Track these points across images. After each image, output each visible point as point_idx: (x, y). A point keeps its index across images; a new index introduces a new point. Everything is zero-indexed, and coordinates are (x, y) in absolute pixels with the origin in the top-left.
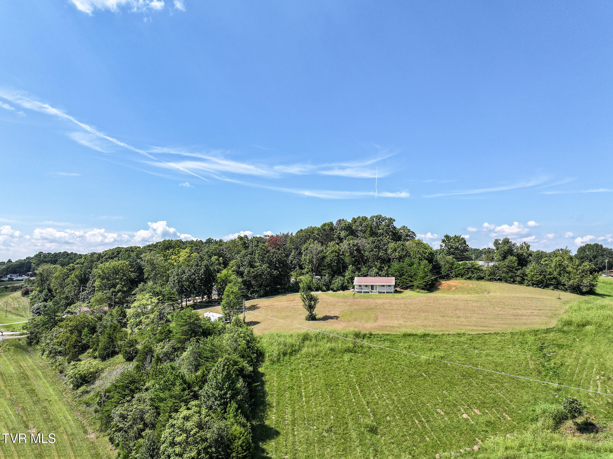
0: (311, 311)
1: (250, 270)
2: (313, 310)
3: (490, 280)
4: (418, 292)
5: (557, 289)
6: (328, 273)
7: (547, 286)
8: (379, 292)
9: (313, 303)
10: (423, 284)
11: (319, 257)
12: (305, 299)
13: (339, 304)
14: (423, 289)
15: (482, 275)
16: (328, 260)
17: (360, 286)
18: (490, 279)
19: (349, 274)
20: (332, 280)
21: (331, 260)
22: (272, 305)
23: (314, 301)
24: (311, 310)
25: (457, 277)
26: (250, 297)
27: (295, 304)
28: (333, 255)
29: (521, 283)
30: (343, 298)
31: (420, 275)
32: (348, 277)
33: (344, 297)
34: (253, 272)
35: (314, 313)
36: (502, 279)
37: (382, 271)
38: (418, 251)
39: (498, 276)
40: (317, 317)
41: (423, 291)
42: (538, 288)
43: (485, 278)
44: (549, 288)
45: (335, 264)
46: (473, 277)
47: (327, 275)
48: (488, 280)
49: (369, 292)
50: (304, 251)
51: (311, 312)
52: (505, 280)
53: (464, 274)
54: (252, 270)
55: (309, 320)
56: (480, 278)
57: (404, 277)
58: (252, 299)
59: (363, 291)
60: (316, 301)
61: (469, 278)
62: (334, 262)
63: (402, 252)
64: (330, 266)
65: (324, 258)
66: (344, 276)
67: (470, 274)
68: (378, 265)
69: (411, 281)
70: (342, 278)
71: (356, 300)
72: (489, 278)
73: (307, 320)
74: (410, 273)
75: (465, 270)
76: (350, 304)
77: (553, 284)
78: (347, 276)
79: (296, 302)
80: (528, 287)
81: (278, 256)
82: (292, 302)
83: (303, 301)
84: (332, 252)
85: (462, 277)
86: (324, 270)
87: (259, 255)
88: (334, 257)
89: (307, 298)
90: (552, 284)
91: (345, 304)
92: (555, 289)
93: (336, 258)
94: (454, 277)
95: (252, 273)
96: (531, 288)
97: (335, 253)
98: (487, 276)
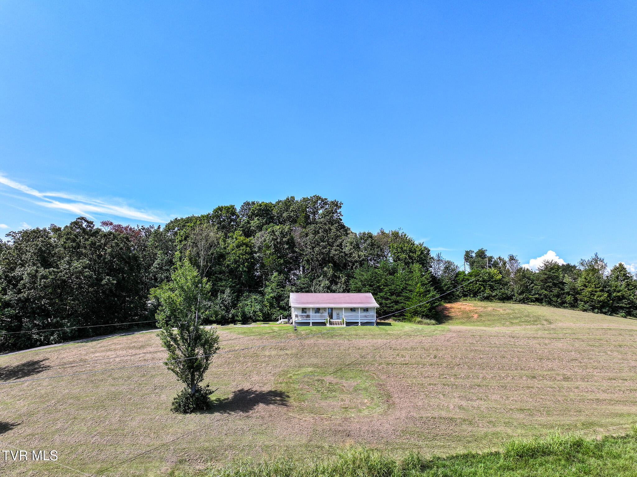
0: (193, 380)
1: (37, 271)
2: (201, 375)
3: (523, 301)
4: (419, 322)
5: (630, 316)
6: (230, 287)
7: (613, 311)
8: (348, 324)
9: (201, 351)
10: (426, 307)
11: (212, 254)
12: (175, 340)
13: (267, 353)
14: (427, 317)
15: (509, 293)
16: (230, 260)
17: (304, 310)
18: (524, 298)
19: (272, 289)
20: (238, 301)
21: (236, 262)
22: (81, 360)
23: (203, 345)
24: (193, 375)
25: (465, 296)
26: (37, 340)
27: (149, 356)
28: (241, 251)
29: (573, 305)
30: (274, 337)
31: (417, 290)
32: (271, 295)
33: (274, 335)
34: (44, 277)
35: (202, 385)
36: (542, 299)
37: (336, 284)
38: (402, 248)
39: (535, 294)
40: (212, 398)
41: (428, 321)
42: (602, 315)
43: (513, 297)
44: (618, 314)
45: (245, 269)
46: (494, 296)
47: (228, 291)
48: (519, 301)
49: (324, 324)
50: (181, 241)
51: (192, 384)
52: (548, 301)
53: (478, 290)
54: (43, 271)
55: (185, 412)
56: (506, 298)
57: (382, 294)
58: (40, 345)
59: (311, 321)
60: (211, 346)
61: (488, 298)
62: (243, 264)
63: (371, 249)
64: (232, 272)
65: (222, 256)
66: (263, 294)
67: (488, 291)
68: (330, 272)
69: (397, 302)
70: (258, 297)
71: (307, 342)
72: (521, 297)
73: (177, 410)
74: (393, 287)
75: (480, 284)
76: (294, 351)
77: (624, 307)
78: (270, 293)
79: (151, 349)
80: (585, 313)
81: (117, 245)
82: (141, 351)
83: (169, 346)
84: (238, 246)
85: (474, 296)
86: (221, 280)
87: (67, 239)
88: (243, 255)
89: (183, 338)
90: (622, 308)
91: (281, 353)
92: (627, 315)
93: (248, 256)
94: (461, 297)
95: (41, 279)
96: (590, 315)
97: (244, 246)
98: (516, 295)
